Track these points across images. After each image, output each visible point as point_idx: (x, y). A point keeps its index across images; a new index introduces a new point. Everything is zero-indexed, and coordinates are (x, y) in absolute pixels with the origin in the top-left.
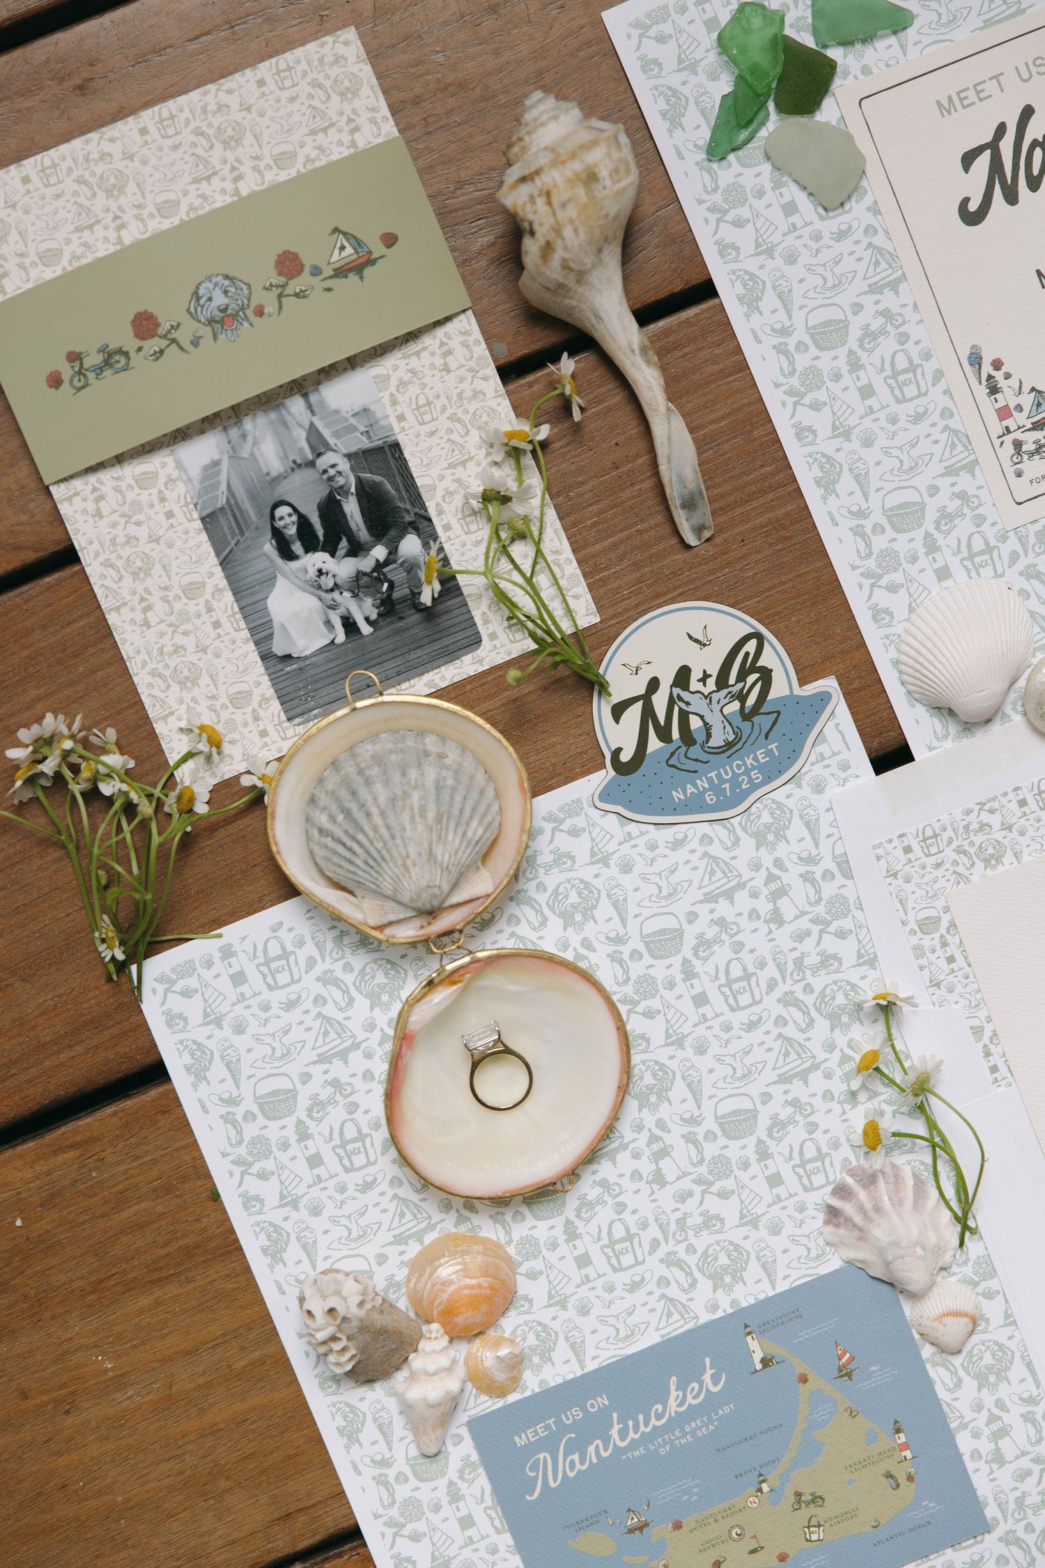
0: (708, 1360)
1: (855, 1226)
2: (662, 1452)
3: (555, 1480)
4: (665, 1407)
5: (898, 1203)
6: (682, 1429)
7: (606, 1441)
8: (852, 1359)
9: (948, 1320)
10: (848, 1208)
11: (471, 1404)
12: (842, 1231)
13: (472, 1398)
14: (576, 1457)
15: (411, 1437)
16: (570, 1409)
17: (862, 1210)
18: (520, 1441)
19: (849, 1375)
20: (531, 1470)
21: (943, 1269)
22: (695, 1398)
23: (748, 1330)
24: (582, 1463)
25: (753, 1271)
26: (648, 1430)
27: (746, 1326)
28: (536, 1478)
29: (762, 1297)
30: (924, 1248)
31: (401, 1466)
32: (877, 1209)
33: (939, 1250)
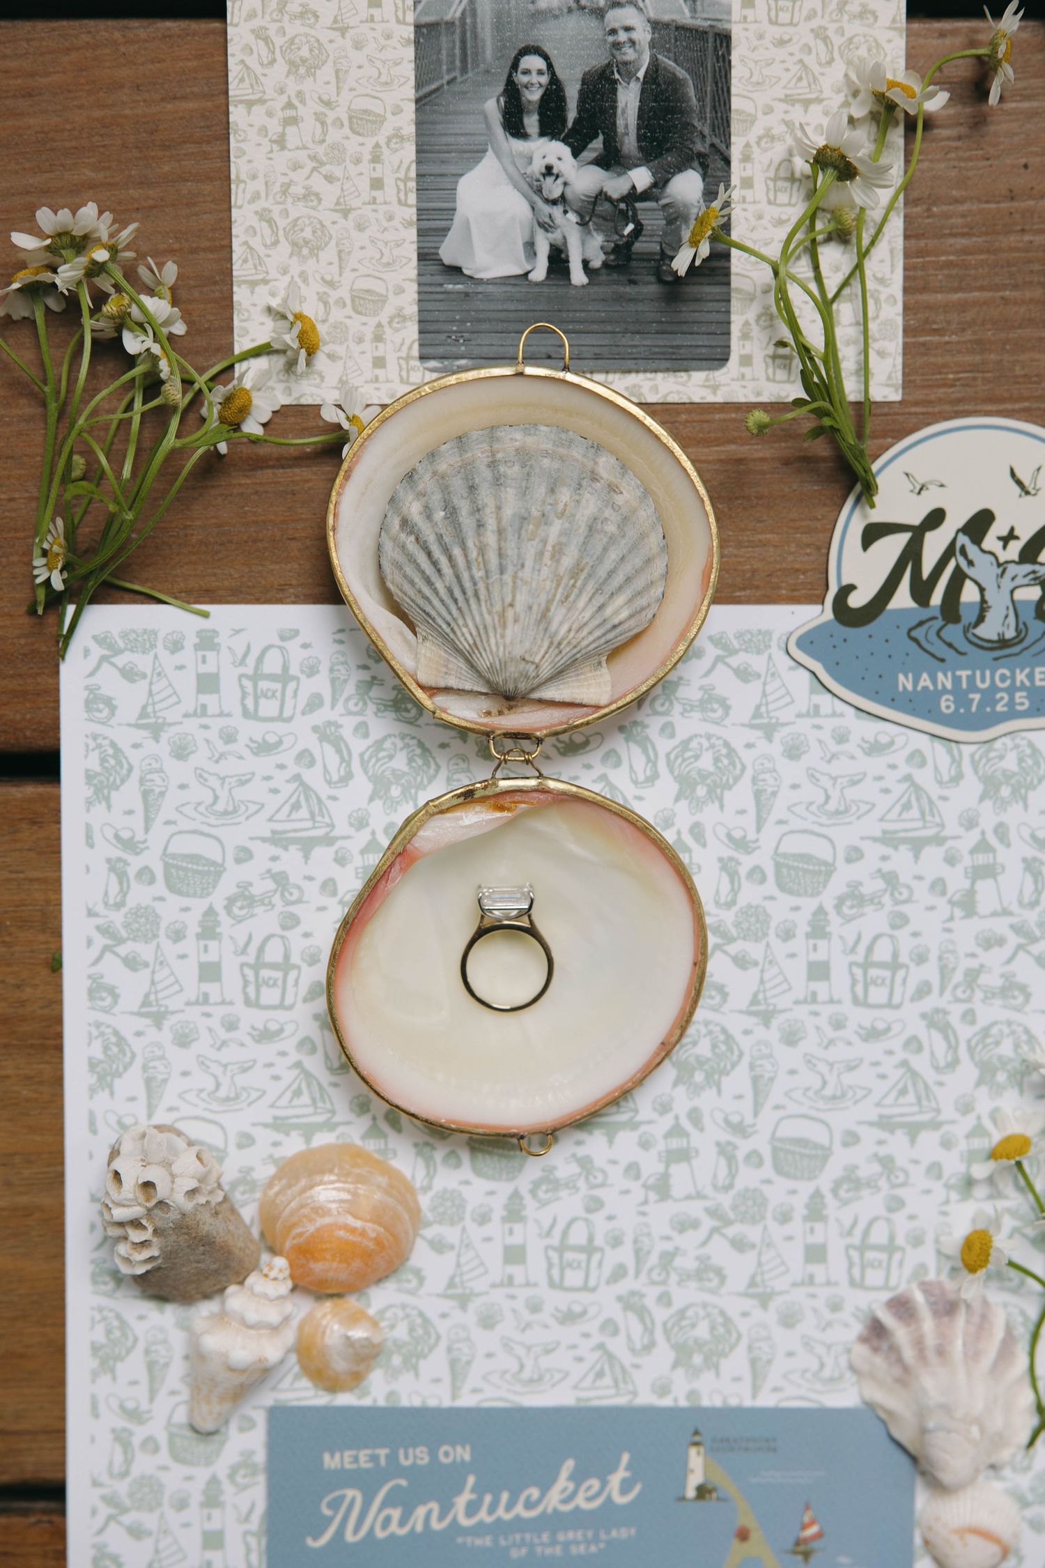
0: (626, 1458)
1: (900, 1360)
2: (515, 1554)
3: (356, 1530)
4: (543, 1495)
5: (973, 1355)
6: (554, 1534)
7: (445, 1509)
8: (819, 1535)
9: (973, 1540)
10: (901, 1333)
11: (286, 1383)
12: (879, 1361)
13: (289, 1378)
14: (396, 1514)
15: (185, 1395)
16: (415, 1446)
17: (919, 1343)
18: (331, 1462)
19: (806, 1555)
20: (329, 1506)
21: (993, 1467)
22: (589, 1499)
23: (697, 1439)
24: (402, 1523)
25: (736, 1362)
26: (508, 1517)
27: (696, 1433)
28: (330, 1520)
29: (733, 1402)
30: (982, 1431)
31: (156, 1428)
32: (941, 1352)
33: (999, 1440)
